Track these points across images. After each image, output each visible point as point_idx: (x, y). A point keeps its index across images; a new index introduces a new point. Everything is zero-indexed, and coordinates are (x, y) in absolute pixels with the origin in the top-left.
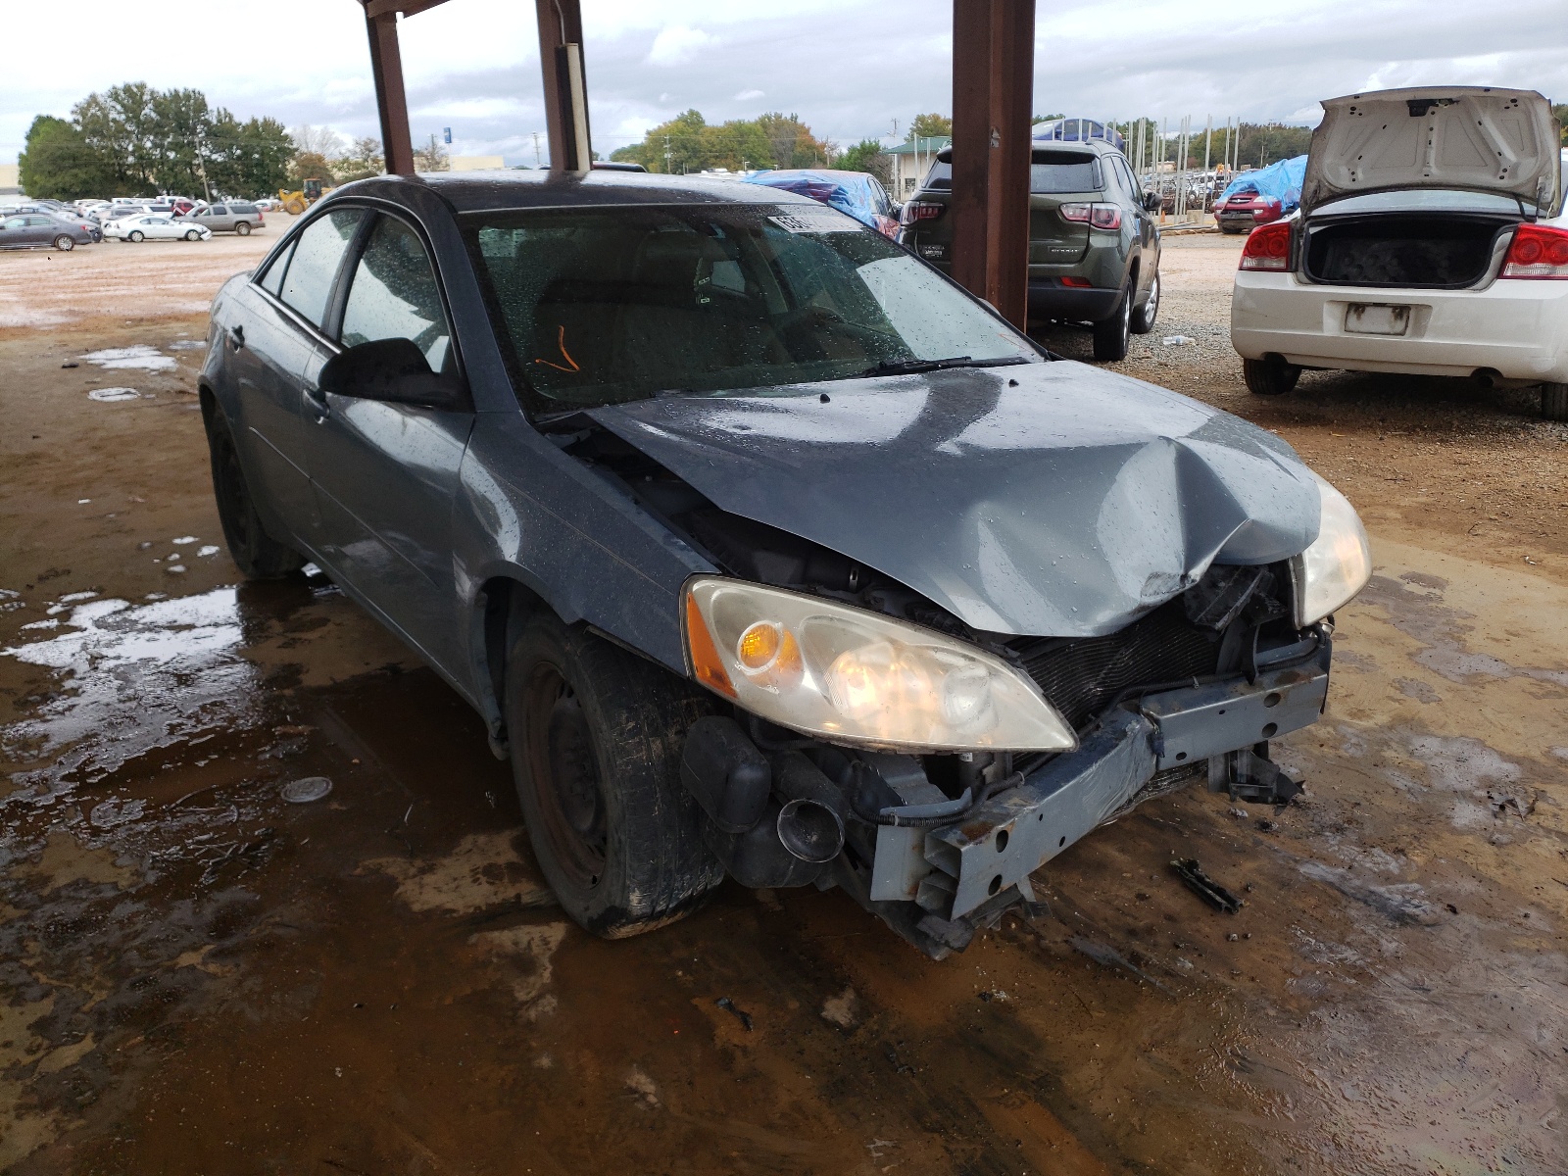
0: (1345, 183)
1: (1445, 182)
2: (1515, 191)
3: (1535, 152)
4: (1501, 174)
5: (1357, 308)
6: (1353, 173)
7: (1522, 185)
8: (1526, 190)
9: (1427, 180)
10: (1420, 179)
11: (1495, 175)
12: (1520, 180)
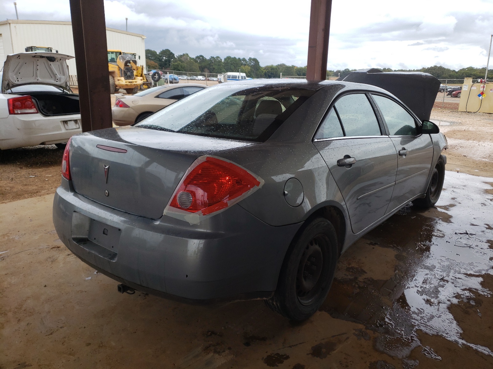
0: (17, 83)
1: (43, 82)
2: (61, 85)
3: (64, 75)
4: (57, 80)
5: (65, 122)
6: (17, 78)
7: (62, 84)
8: (64, 85)
9: (38, 81)
10: (35, 81)
11: (55, 80)
12: (62, 82)
